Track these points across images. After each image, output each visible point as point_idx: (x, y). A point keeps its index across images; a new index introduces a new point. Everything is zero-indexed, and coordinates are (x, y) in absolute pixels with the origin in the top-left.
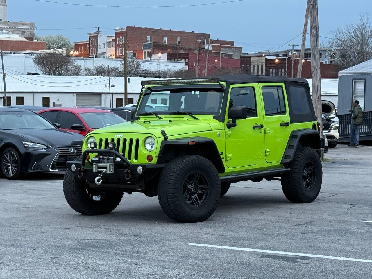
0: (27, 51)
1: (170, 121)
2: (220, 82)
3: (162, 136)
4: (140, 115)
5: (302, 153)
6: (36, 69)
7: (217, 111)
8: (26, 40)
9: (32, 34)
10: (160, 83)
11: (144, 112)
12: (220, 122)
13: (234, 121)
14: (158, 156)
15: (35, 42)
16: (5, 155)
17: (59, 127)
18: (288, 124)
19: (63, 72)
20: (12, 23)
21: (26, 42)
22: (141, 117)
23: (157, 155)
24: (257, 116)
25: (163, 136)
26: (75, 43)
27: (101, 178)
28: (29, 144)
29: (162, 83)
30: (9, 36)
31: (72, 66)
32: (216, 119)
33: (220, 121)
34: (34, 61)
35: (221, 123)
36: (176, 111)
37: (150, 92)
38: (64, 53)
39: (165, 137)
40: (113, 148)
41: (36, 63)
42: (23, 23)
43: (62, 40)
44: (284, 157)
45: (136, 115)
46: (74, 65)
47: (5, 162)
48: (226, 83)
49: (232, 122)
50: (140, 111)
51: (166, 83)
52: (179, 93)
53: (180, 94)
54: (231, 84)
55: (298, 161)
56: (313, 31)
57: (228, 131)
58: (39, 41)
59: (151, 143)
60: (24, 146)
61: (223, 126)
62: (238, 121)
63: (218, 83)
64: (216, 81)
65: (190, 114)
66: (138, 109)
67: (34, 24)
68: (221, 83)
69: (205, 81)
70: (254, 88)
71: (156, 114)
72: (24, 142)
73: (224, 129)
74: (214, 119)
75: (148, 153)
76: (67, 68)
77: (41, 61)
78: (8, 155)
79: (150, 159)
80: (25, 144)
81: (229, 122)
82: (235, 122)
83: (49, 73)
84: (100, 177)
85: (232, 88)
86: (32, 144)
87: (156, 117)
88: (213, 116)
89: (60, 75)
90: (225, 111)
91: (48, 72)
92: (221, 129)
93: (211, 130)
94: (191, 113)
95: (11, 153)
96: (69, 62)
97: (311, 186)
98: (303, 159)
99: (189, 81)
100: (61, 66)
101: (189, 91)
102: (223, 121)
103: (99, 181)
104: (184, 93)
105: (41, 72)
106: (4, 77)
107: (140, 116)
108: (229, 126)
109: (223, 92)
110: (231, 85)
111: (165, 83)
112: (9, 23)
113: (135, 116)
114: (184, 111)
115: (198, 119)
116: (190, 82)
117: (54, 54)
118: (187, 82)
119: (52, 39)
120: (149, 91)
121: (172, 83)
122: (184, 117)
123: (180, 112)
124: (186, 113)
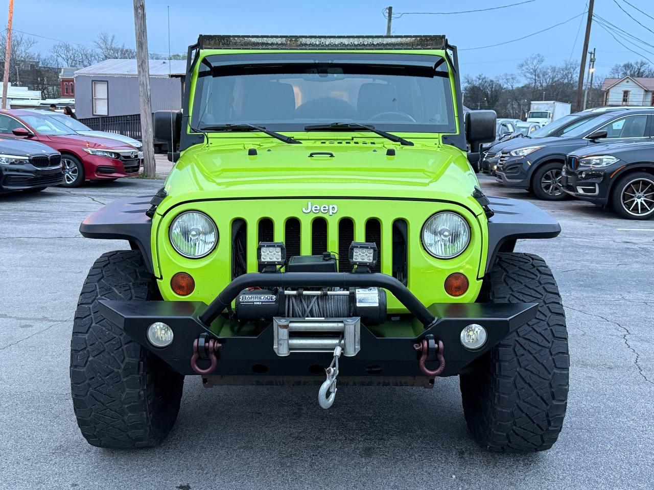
4: (204, 129)
7: (446, 123)
10: (263, 44)
12: (463, 150)
13: (476, 149)
14: (483, 276)
29: (267, 44)
32: (452, 144)
45: (189, 129)
51: (282, 44)
56: (139, 11)
64: (441, 44)
66: (190, 115)
69: (407, 44)
71: (263, 128)
74: (444, 143)
75: (451, 266)
113: (188, 133)
115: (411, 144)
121: (300, 45)
122: (355, 137)
123: (342, 126)
124: (368, 127)
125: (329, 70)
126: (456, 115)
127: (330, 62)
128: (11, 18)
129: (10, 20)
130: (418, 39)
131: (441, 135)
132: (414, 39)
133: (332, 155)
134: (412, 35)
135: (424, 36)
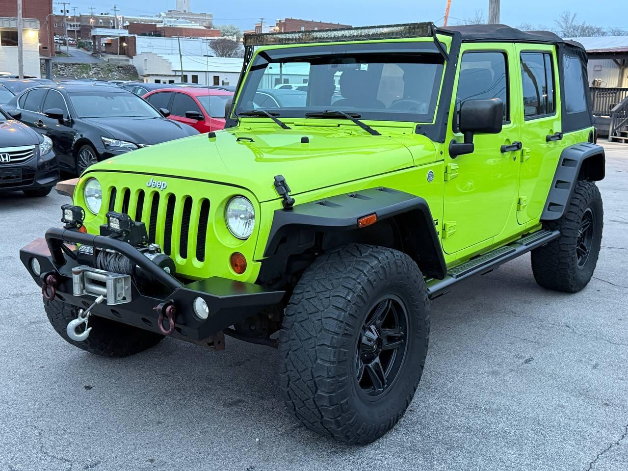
0: (205, 38)
1: (305, 140)
2: (437, 35)
3: (275, 194)
4: (240, 115)
5: (580, 195)
6: (211, 52)
7: (425, 112)
8: (205, 28)
9: (211, 24)
11: (249, 110)
12: (434, 141)
13: (468, 140)
14: (262, 258)
15: (212, 30)
16: (81, 155)
17: (166, 115)
18: (559, 136)
19: (232, 55)
20: (194, 14)
21: (204, 30)
22: (243, 119)
23: (260, 255)
24: (510, 123)
25: (280, 195)
26: (244, 31)
27: (87, 323)
28: (110, 142)
29: (289, 39)
30: (191, 25)
31: (240, 51)
32: (424, 134)
33: (434, 139)
34: (209, 45)
35: (437, 145)
36: (322, 109)
37: (265, 62)
38: (235, 40)
39: (286, 199)
40: (122, 231)
41: (211, 47)
42: (204, 15)
43: (234, 29)
44: (547, 208)
45: (232, 114)
46: (241, 49)
47: (82, 165)
48: (452, 37)
49: (462, 141)
50: (242, 106)
51: (299, 39)
52: (329, 66)
53: (332, 67)
54: (463, 42)
55: (573, 212)
57: (452, 164)
58: (215, 29)
59: (243, 216)
60: (104, 144)
61: (441, 153)
62: (478, 139)
63: (431, 39)
64: (427, 31)
65: (356, 117)
66: (236, 102)
67: (212, 15)
68: (441, 38)
69: (397, 33)
70: (505, 55)
71: (273, 115)
72: (103, 138)
73: (443, 160)
74: (417, 132)
75: (234, 246)
76: (236, 52)
77: (215, 45)
78: (85, 156)
79: (239, 264)
80: (105, 141)
81: (454, 142)
82: (472, 143)
83: (222, 56)
84: (83, 320)
85: (464, 53)
86: (114, 141)
87: (274, 121)
88: (414, 125)
89: (231, 57)
90: (448, 113)
91: (220, 55)
92: (436, 162)
93: (414, 167)
94: (359, 117)
95: (88, 153)
96: (238, 46)
97: (584, 256)
98: (582, 208)
99: (355, 34)
100: (231, 50)
101: (354, 60)
102: (442, 140)
103: (80, 329)
104: (340, 66)
105: (215, 55)
106: (181, 57)
107: (240, 118)
108: (455, 152)
109: (443, 63)
110: (463, 45)
111: (296, 39)
112: (192, 14)
113: (231, 118)
114: (341, 110)
115: (377, 133)
116: (357, 36)
117: (225, 39)
118: (349, 37)
119: (226, 29)
120: (263, 61)
121: (312, 39)
122: (342, 125)
123: (330, 113)
124: (346, 115)
125: (343, 60)
126: (438, 104)
127: (344, 52)
128: (449, 6)
129: (448, 9)
130: (408, 27)
131: (417, 124)
132: (403, 27)
133: (252, 141)
134: (401, 23)
135: (412, 24)
